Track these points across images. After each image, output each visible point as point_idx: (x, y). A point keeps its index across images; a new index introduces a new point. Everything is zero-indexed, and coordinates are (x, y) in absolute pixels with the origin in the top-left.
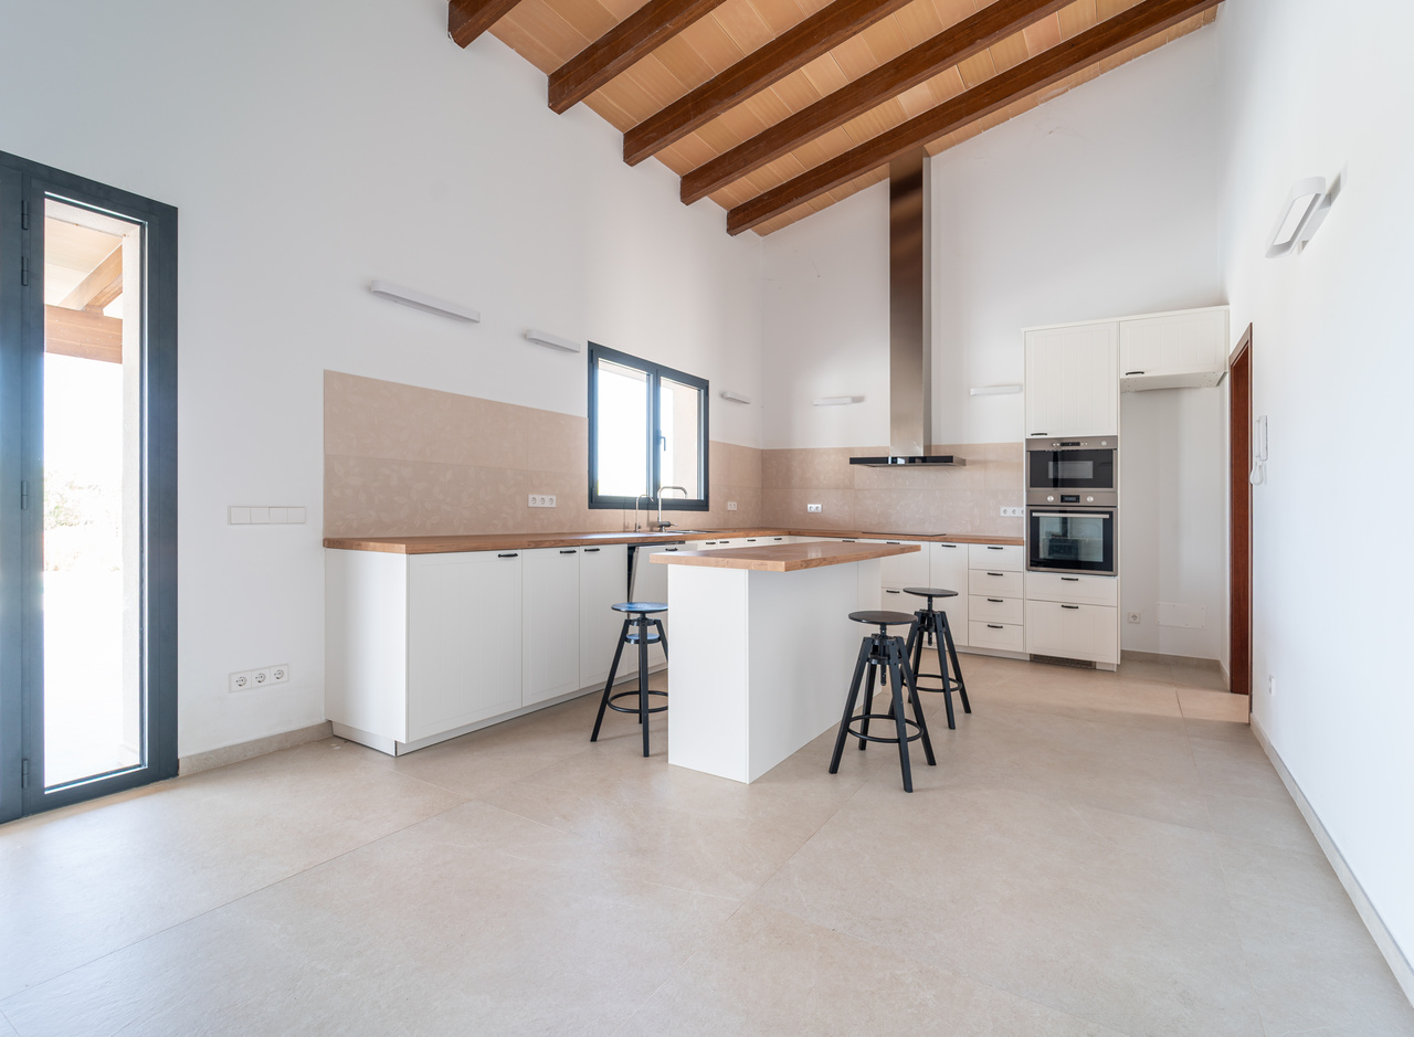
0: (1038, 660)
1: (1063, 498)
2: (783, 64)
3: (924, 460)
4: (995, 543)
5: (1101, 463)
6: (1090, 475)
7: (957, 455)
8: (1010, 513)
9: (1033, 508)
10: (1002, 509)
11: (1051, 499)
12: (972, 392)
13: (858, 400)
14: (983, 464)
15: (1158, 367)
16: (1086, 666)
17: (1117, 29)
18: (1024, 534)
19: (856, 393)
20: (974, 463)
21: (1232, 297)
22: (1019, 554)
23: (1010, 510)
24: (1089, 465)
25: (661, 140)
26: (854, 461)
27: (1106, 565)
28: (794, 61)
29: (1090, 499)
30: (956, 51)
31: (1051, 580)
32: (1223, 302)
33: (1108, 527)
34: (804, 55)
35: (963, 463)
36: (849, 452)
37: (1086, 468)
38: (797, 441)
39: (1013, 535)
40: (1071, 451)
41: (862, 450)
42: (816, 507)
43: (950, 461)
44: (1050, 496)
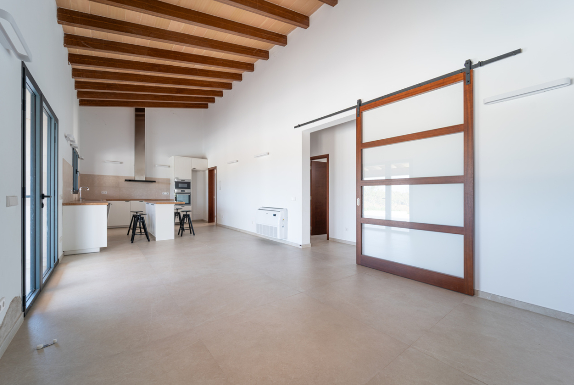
1: (182, 191)
3: (146, 181)
6: (186, 187)
8: (166, 194)
9: (176, 193)
10: (163, 193)
12: (156, 166)
13: (121, 163)
14: (159, 182)
15: (199, 168)
19: (120, 161)
21: (208, 158)
26: (126, 180)
27: (189, 203)
32: (206, 158)
36: (118, 177)
37: (186, 185)
38: (97, 172)
39: (165, 198)
40: (183, 182)
41: (122, 177)
42: (105, 192)
43: (155, 182)
44: (180, 190)
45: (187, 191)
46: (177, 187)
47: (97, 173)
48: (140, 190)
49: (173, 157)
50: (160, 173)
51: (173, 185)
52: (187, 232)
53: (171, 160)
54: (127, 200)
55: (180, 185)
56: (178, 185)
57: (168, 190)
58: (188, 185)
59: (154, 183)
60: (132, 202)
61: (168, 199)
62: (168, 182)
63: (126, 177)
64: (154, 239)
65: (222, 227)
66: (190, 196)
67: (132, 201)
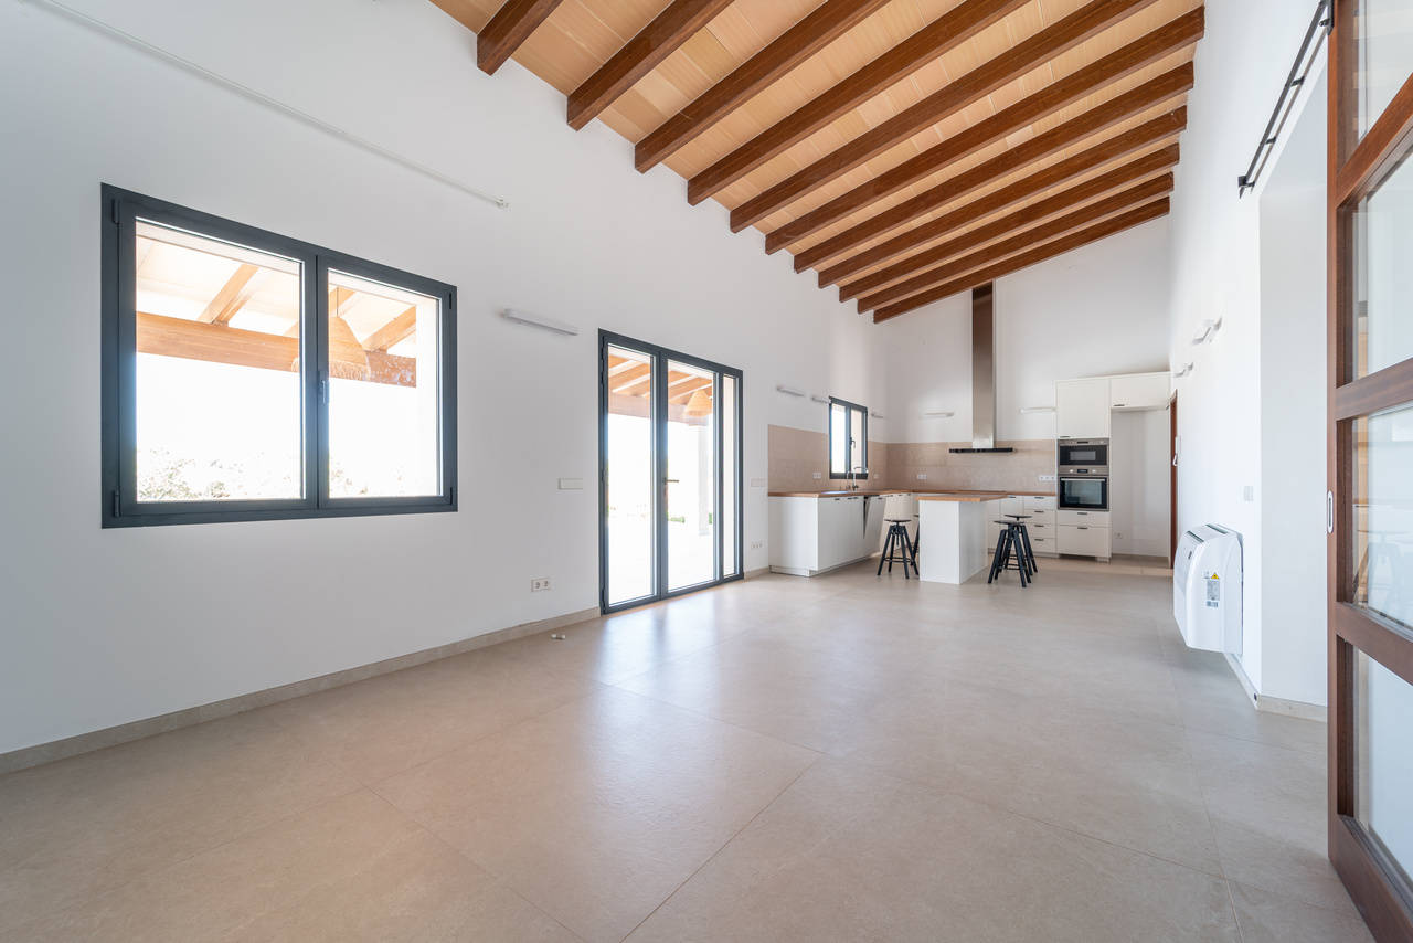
0: (1064, 557)
1: (1079, 471)
3: (995, 450)
4: (1039, 495)
5: (1100, 453)
6: (1094, 459)
7: (1014, 448)
8: (1045, 479)
9: (1061, 476)
10: (1041, 477)
11: (1072, 471)
12: (1022, 411)
13: (950, 415)
14: (1029, 451)
15: (1131, 403)
16: (1092, 559)
18: (1056, 490)
19: (949, 411)
20: (1022, 451)
21: (1172, 368)
22: (1053, 501)
23: (1044, 477)
24: (1094, 453)
26: (951, 451)
27: (1103, 506)
29: (1094, 471)
31: (1071, 515)
32: (1167, 369)
33: (1104, 486)
35: (1017, 451)
36: (944, 445)
37: (1092, 455)
39: (1046, 491)
40: (1083, 446)
42: (921, 477)
43: (1010, 450)
45: (1094, 470)
46: (1065, 460)
47: (910, 441)
52: (1013, 574)
55: (1073, 455)
56: (1066, 453)
62: (1052, 449)
63: (952, 443)
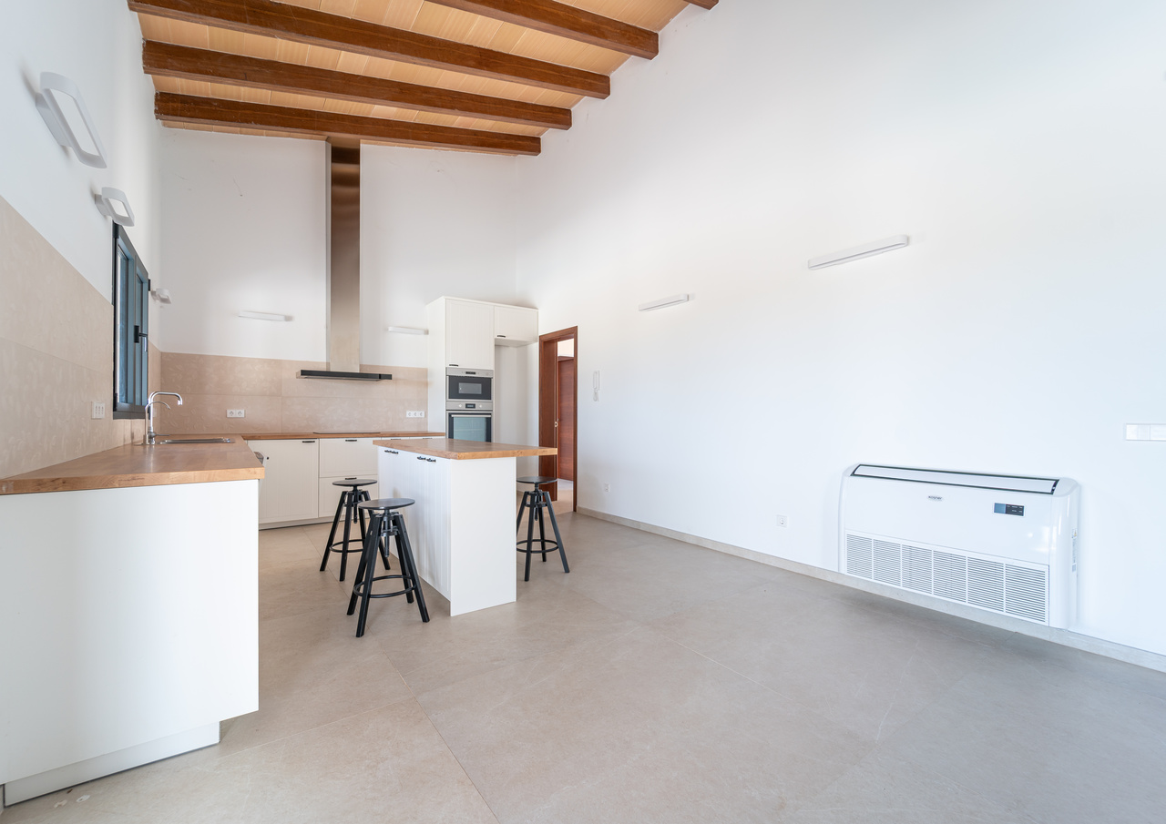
1: (467, 406)
2: (358, 45)
3: (359, 376)
5: (486, 386)
6: (480, 392)
8: (412, 415)
9: (450, 412)
10: (408, 412)
11: (461, 406)
12: (390, 329)
13: (288, 319)
17: (496, 140)
18: (445, 429)
19: (286, 313)
23: (412, 413)
24: (480, 386)
25: (198, 16)
26: (304, 373)
28: (367, 49)
29: (480, 407)
30: (443, 107)
34: (377, 51)
36: (277, 363)
37: (477, 388)
38: (215, 346)
39: (414, 430)
40: (470, 379)
41: (291, 362)
42: (237, 413)
43: (389, 377)
44: (460, 404)
45: (481, 405)
46: (454, 393)
47: (213, 349)
48: (340, 403)
49: (442, 299)
50: (398, 353)
51: (440, 386)
53: (436, 312)
54: (309, 437)
55: (462, 388)
56: (457, 385)
57: (423, 404)
58: (484, 387)
59: (384, 382)
60: (324, 443)
61: (422, 429)
62: (421, 379)
64: (444, 605)
65: (596, 519)
66: (489, 421)
67: (323, 441)
